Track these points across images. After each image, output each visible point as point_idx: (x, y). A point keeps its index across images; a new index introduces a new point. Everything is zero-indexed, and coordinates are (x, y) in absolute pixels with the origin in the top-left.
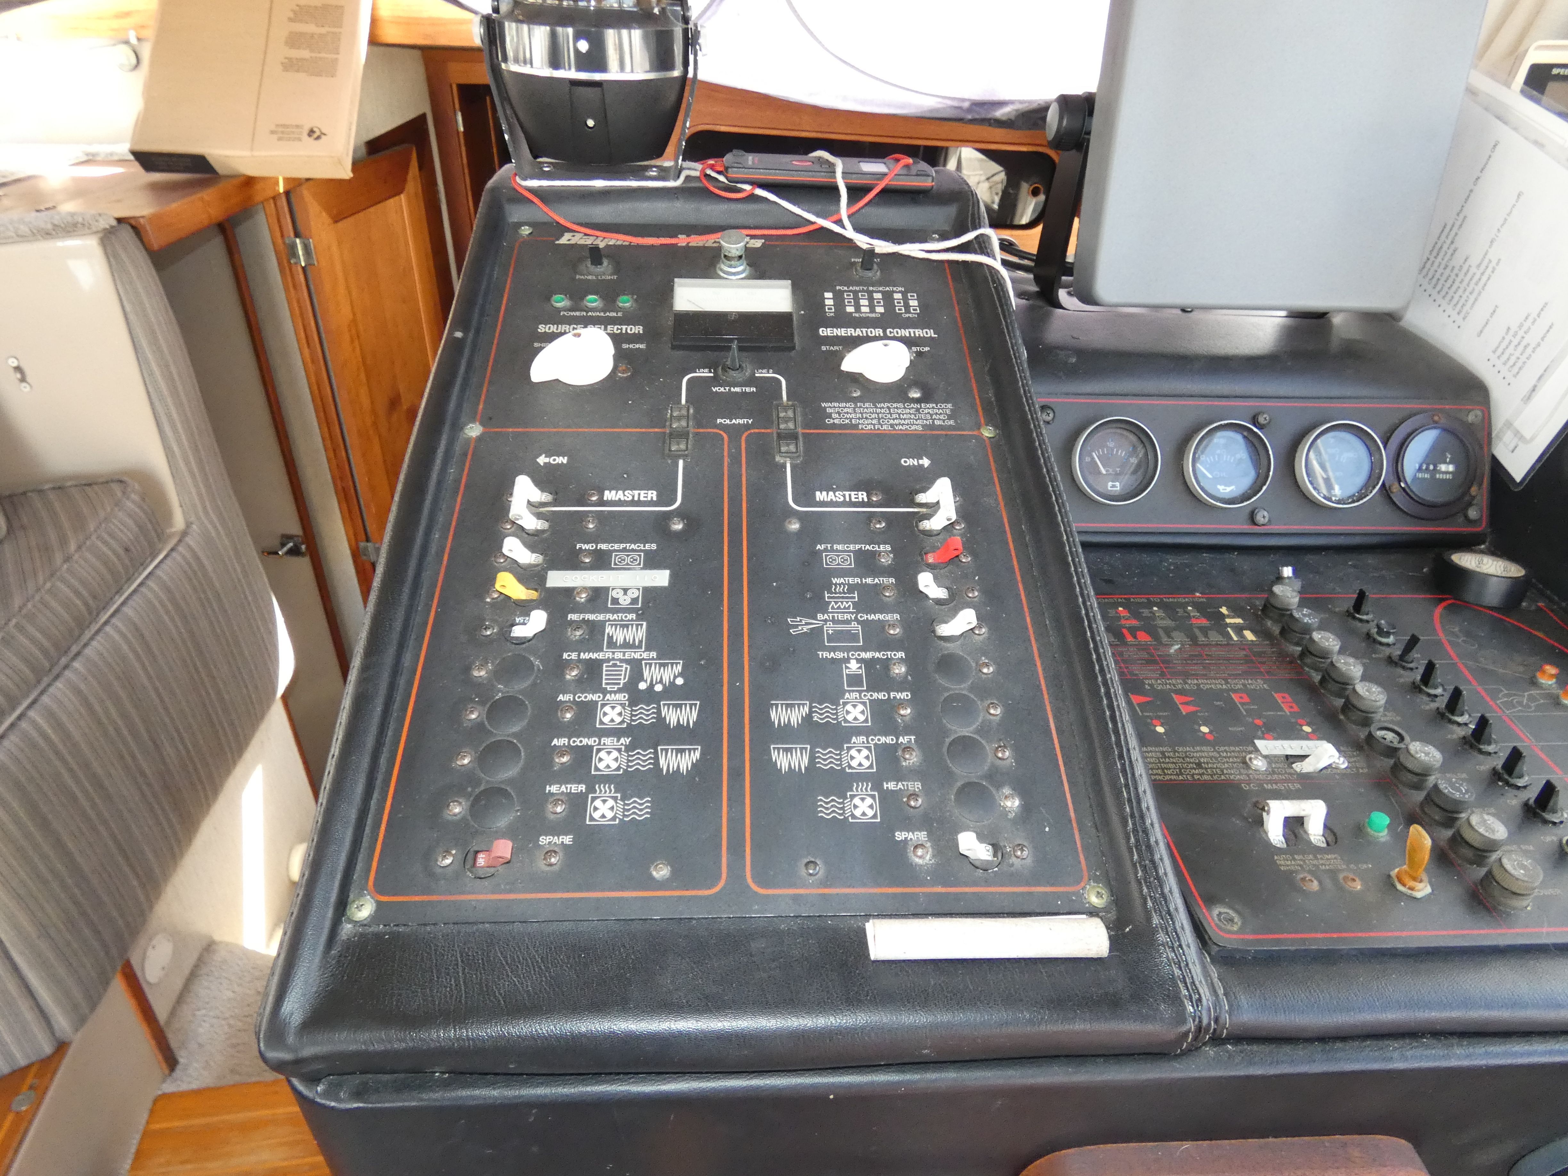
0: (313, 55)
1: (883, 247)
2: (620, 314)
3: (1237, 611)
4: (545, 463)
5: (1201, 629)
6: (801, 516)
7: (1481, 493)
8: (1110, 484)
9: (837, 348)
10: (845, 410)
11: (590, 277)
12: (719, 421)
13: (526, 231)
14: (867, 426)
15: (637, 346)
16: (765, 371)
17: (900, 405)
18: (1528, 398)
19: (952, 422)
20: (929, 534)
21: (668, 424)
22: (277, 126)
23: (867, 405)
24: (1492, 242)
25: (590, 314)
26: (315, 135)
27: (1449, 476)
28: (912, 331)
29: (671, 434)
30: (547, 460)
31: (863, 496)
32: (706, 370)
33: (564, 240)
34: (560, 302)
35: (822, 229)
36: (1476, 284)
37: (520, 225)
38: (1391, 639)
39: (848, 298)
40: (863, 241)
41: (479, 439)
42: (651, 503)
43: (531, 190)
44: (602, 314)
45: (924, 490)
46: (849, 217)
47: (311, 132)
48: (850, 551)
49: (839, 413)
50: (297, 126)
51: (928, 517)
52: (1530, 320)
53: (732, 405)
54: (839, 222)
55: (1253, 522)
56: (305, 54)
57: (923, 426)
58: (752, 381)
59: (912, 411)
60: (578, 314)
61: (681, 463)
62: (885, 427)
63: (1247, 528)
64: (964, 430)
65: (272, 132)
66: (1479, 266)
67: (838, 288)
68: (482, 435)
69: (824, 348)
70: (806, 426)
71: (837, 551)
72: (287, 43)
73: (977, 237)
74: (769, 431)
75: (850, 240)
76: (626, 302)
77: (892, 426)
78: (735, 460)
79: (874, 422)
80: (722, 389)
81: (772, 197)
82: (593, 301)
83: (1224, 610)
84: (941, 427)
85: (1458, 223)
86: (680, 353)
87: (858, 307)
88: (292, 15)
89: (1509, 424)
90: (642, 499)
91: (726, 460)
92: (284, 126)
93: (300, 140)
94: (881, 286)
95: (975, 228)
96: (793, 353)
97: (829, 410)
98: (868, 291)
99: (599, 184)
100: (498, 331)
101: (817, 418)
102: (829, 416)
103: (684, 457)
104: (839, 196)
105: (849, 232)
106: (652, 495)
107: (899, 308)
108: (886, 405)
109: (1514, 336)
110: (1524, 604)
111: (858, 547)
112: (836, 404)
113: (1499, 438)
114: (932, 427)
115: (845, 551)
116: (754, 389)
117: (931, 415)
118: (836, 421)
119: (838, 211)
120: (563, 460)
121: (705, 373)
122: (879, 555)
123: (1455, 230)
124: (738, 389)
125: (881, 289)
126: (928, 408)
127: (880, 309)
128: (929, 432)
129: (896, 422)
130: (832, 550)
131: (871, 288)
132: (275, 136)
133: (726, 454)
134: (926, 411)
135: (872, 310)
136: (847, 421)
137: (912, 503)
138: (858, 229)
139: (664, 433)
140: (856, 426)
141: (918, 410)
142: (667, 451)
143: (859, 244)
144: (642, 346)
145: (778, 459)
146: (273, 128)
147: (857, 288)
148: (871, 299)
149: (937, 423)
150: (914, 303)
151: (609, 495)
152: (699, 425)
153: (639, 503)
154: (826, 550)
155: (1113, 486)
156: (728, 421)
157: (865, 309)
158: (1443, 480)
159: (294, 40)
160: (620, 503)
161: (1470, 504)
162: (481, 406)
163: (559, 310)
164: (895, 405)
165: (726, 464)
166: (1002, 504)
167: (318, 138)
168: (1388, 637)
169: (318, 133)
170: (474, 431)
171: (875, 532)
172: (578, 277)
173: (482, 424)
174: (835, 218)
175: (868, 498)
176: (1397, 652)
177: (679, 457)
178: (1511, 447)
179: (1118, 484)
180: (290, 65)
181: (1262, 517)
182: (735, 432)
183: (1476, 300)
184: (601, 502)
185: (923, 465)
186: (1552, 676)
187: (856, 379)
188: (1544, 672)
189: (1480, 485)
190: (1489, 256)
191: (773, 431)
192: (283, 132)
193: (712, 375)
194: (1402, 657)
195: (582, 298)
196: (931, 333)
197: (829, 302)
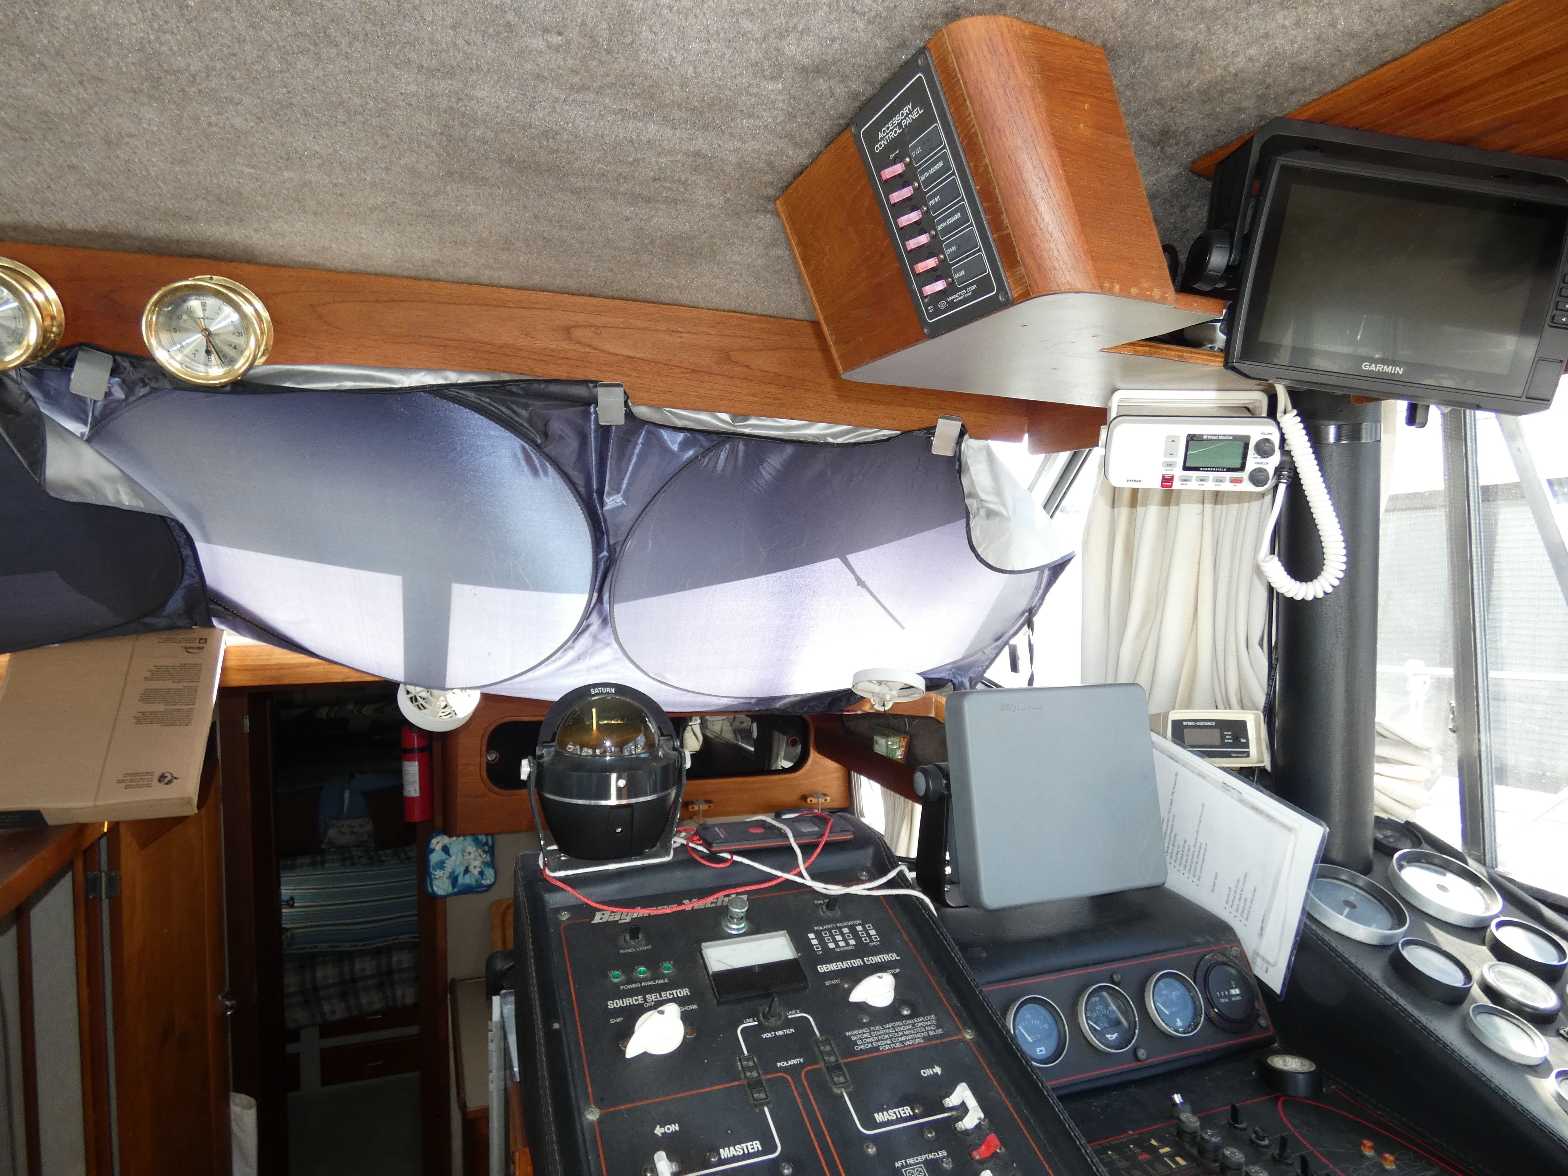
0: (167, 707)
1: (835, 890)
2: (666, 980)
3: (1164, 1143)
4: (662, 1134)
5: (1147, 1162)
6: (875, 1139)
7: (1260, 1005)
8: (1038, 1049)
9: (835, 982)
10: (865, 1036)
11: (630, 950)
12: (779, 1064)
13: (565, 916)
14: (886, 1046)
15: (691, 1007)
16: (793, 1012)
17: (899, 1023)
18: (1261, 935)
19: (940, 1031)
20: (966, 1132)
21: (742, 1075)
22: (126, 775)
23: (877, 1028)
24: (1197, 832)
25: (643, 984)
26: (166, 780)
27: (1239, 998)
28: (881, 956)
29: (749, 1085)
30: (662, 1130)
31: (907, 1111)
32: (751, 1020)
33: (597, 919)
34: (616, 976)
35: (787, 880)
36: (1198, 857)
37: (558, 911)
38: (1266, 1142)
39: (826, 935)
40: (818, 886)
41: (600, 1121)
42: (758, 1154)
43: (560, 879)
44: (653, 983)
45: (949, 1095)
46: (807, 869)
47: (162, 778)
48: (919, 1163)
49: (861, 1039)
50: (147, 773)
51: (961, 1118)
52: (1241, 884)
53: (782, 1048)
54: (800, 875)
55: (1137, 1059)
56: (160, 707)
57: (923, 1038)
58: (788, 1023)
59: (910, 1027)
60: (633, 986)
61: (766, 1109)
62: (898, 1045)
63: (1134, 1065)
64: (951, 1036)
65: (120, 782)
66: (1195, 846)
67: (816, 928)
68: (601, 1117)
69: (827, 983)
70: (844, 1056)
71: (911, 1165)
72: (141, 699)
73: (898, 874)
74: (818, 1066)
75: (810, 887)
76: (667, 968)
77: (902, 1042)
78: (804, 1096)
79: (889, 1042)
80: (770, 1035)
81: (746, 861)
82: (642, 970)
83: (1153, 1142)
84: (935, 1037)
85: (1171, 819)
86: (725, 1008)
87: (836, 942)
88: (148, 675)
89: (1256, 953)
90: (751, 1151)
91: (799, 1100)
92: (133, 775)
93: (149, 786)
94: (844, 921)
95: (894, 868)
96: (807, 992)
97: (854, 1038)
98: (837, 928)
99: (612, 867)
100: (577, 1014)
101: (848, 1046)
102: (855, 1043)
103: (767, 1104)
104: (796, 856)
105: (809, 882)
106: (756, 1145)
107: (865, 939)
108: (891, 1025)
109: (1235, 892)
110: (1324, 1090)
111: (924, 1157)
112: (856, 1032)
113: (1255, 963)
114: (928, 1038)
115: (916, 1164)
116: (792, 1030)
117: (925, 1027)
118: (862, 1047)
119: (798, 866)
120: (674, 1127)
121: (751, 1023)
122: (942, 1161)
123: (1170, 823)
124: (780, 1033)
125: (845, 924)
126: (920, 1021)
127: (852, 942)
128: (929, 1043)
129: (903, 1038)
130: (907, 1166)
131: (838, 925)
132: (123, 785)
133: (796, 1094)
134: (920, 1025)
135: (848, 944)
136: (870, 1045)
137: (944, 1110)
138: (814, 877)
139: (743, 1085)
140: (877, 1049)
141: (913, 1025)
142: (752, 1102)
143: (817, 889)
144: (694, 1007)
145: (836, 1091)
146: (121, 777)
147: (829, 926)
148: (842, 934)
149: (931, 1033)
150: (872, 932)
151: (725, 1153)
152: (767, 1072)
153: (749, 1156)
154: (902, 1166)
155: (1041, 1051)
156: (786, 1064)
157: (842, 944)
158: (1236, 1001)
159: (148, 697)
160: (735, 1159)
161: (1258, 1016)
162: (590, 1090)
163: (617, 985)
164: (897, 1024)
165: (800, 1104)
166: (1003, 1095)
167: (169, 782)
168: (1264, 1140)
169: (169, 778)
170: (592, 1115)
171: (929, 1141)
172: (621, 951)
173: (598, 1106)
174: (795, 872)
175: (913, 1111)
176: (1276, 1152)
177: (763, 1105)
178: (1264, 969)
179: (1043, 1048)
180: (143, 719)
181: (1142, 1053)
182: (793, 1071)
183: (1201, 867)
184: (722, 1162)
185: (937, 1073)
186: (1391, 1162)
187: (862, 1007)
188: (1364, 1145)
189: (1259, 1002)
190: (1199, 840)
191: (821, 1065)
192: (131, 781)
193: (756, 1023)
194: (1280, 1155)
195: (633, 970)
196: (894, 956)
197: (814, 942)
